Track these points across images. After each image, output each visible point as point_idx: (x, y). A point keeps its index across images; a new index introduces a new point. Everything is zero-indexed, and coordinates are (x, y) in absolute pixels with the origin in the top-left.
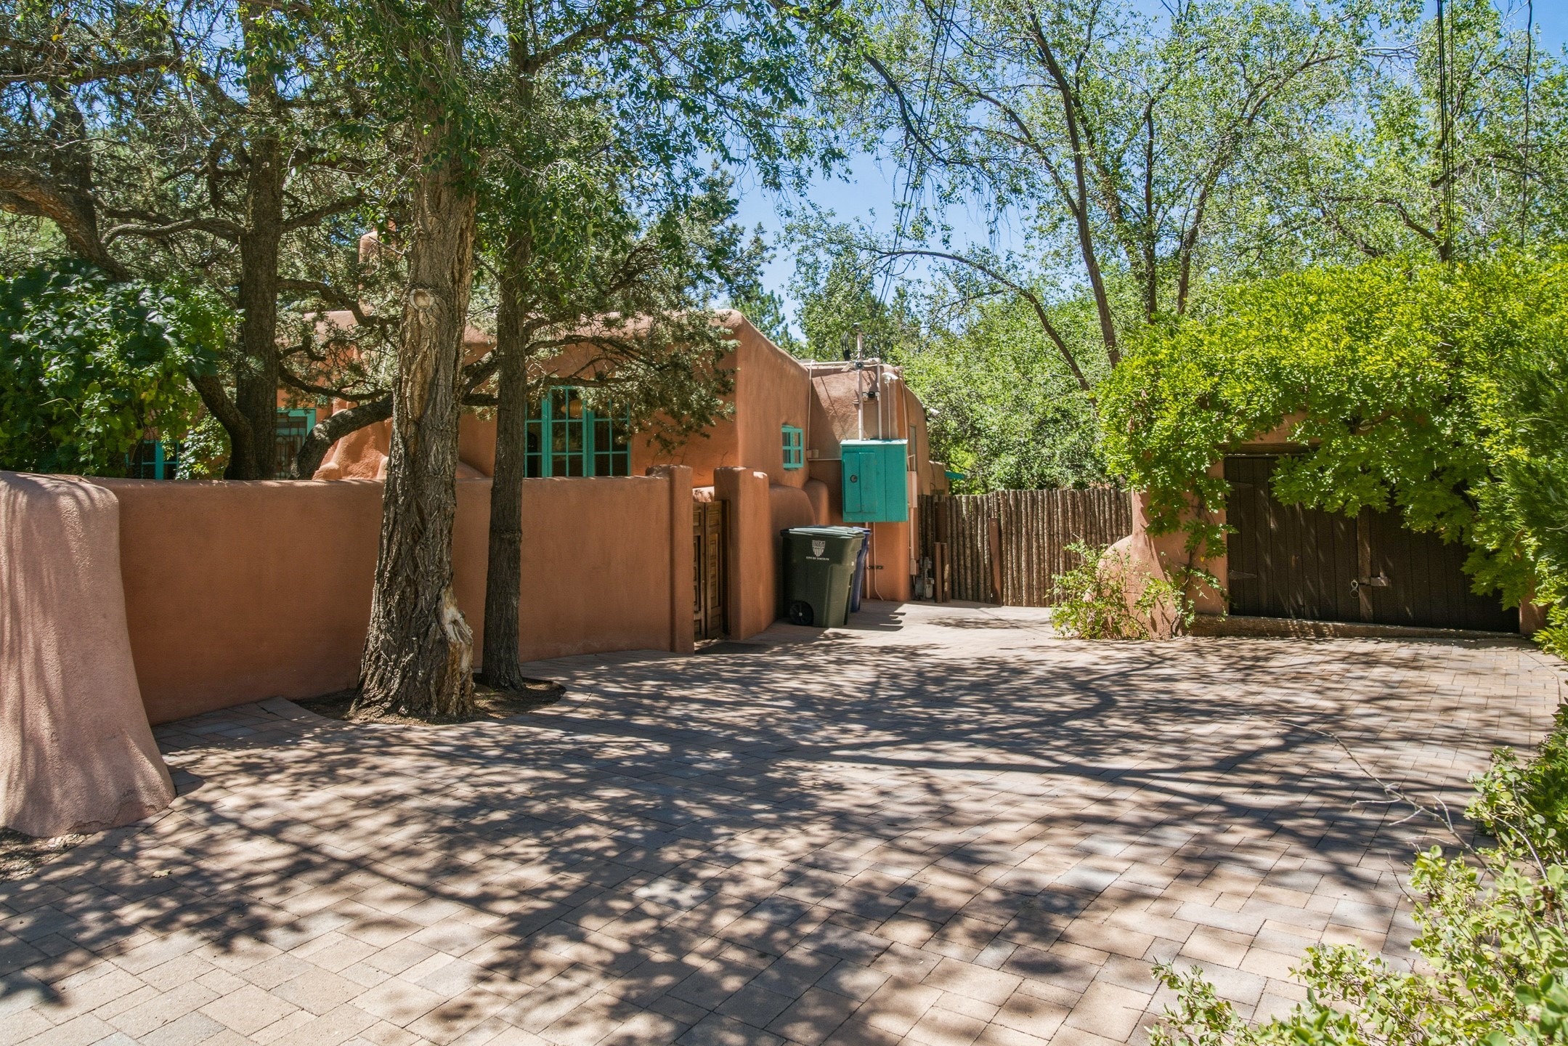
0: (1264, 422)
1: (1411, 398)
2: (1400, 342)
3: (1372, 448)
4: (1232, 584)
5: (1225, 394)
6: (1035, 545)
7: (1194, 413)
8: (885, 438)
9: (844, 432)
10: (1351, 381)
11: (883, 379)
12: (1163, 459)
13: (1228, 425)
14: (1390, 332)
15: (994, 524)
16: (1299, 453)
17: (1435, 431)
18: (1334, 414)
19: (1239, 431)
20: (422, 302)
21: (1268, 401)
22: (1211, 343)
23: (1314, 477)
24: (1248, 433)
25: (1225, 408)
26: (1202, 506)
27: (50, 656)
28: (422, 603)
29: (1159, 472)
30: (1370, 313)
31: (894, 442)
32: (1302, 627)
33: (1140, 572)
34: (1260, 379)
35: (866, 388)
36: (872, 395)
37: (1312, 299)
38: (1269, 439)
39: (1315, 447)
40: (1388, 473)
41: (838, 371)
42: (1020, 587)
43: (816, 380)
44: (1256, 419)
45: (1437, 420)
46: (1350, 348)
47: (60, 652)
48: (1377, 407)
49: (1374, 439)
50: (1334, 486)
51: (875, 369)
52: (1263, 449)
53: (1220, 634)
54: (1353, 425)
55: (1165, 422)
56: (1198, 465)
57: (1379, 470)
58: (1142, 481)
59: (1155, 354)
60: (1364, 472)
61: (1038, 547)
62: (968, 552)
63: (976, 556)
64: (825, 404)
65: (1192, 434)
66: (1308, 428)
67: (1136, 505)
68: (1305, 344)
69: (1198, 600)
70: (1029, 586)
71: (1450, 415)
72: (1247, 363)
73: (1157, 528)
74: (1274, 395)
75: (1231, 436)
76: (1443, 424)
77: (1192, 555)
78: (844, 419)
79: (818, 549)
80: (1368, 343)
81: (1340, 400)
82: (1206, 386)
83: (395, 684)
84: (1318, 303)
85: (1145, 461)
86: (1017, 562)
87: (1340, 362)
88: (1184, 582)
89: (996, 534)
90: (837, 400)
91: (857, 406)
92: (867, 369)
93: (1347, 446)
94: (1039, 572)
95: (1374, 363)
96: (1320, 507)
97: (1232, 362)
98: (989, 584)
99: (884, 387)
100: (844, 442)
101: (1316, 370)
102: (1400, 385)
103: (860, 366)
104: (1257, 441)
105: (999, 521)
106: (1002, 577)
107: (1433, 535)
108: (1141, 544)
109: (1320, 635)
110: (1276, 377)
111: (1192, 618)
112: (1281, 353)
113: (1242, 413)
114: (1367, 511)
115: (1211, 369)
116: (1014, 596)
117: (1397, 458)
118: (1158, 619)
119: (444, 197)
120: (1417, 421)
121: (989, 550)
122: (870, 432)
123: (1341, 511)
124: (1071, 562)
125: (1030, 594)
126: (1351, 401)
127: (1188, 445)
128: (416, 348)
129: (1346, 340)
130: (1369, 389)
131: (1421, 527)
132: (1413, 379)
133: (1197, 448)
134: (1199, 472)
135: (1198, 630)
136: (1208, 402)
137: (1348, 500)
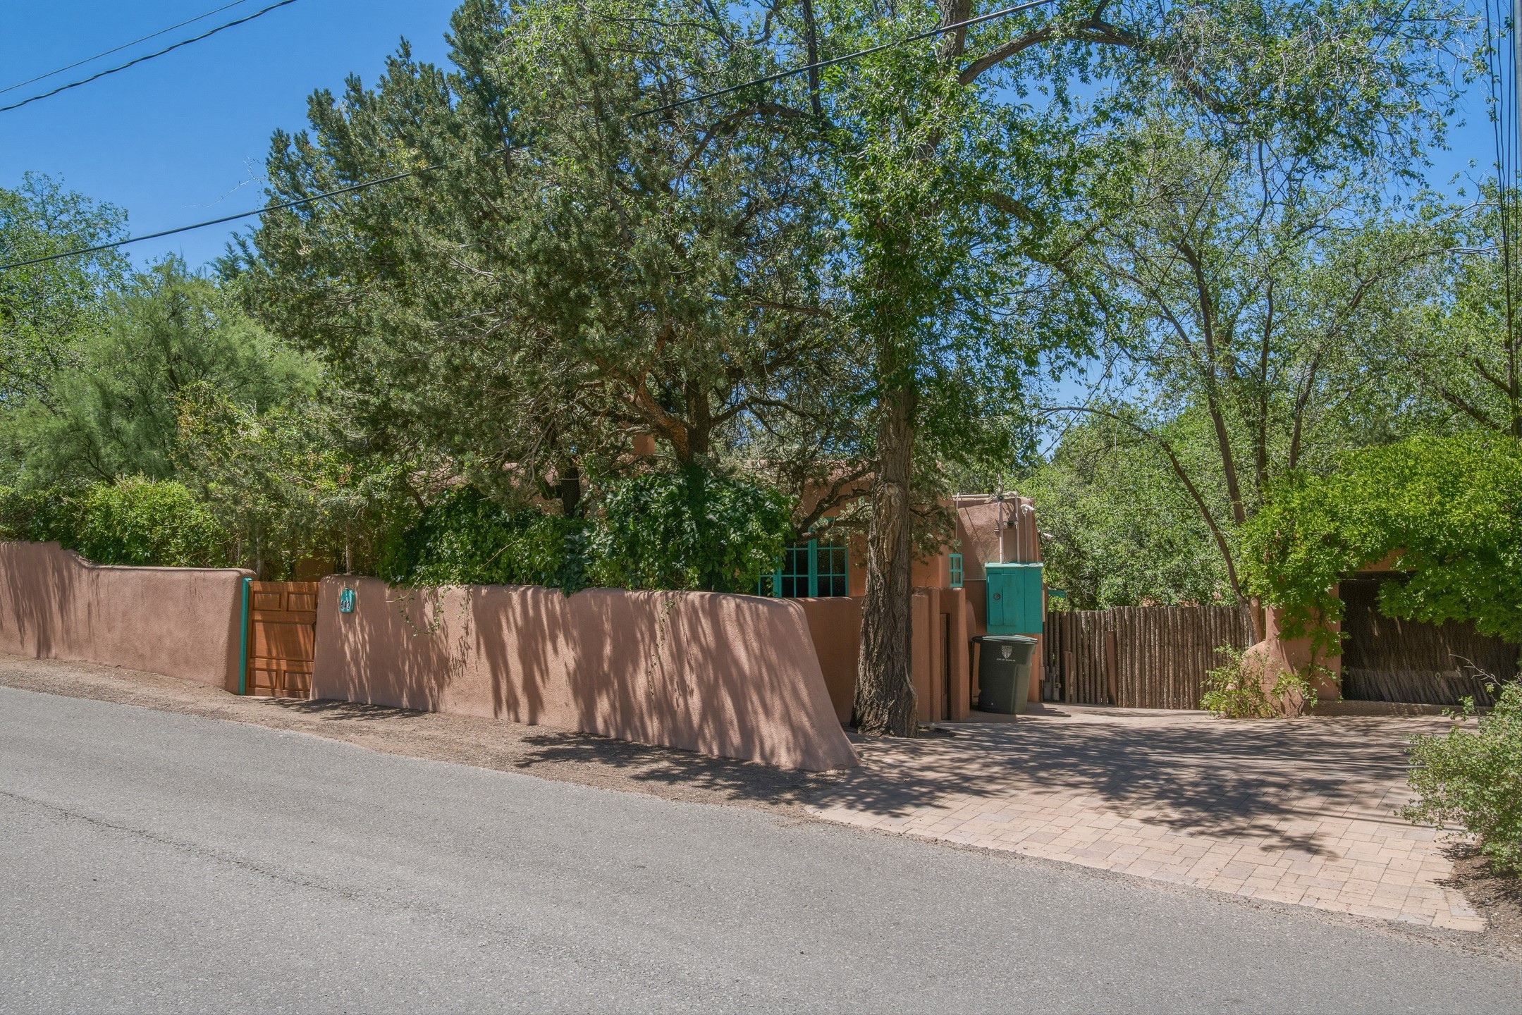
0: (1374, 555)
1: (1484, 540)
2: (1475, 500)
3: (1454, 576)
4: (1343, 676)
5: (1345, 534)
6: (1147, 654)
7: (1319, 548)
8: (1023, 561)
9: (986, 556)
10: (1440, 527)
11: (1020, 510)
12: (1295, 582)
13: (1346, 558)
14: (1470, 492)
15: (1111, 636)
16: (1400, 579)
17: (1500, 563)
18: (1427, 550)
19: (1354, 562)
20: (892, 491)
21: (1377, 540)
22: (1334, 496)
23: (1409, 596)
24: (1361, 564)
25: (1344, 547)
26: (1322, 617)
27: (802, 687)
28: (897, 671)
29: (1292, 592)
30: (1456, 477)
31: (1032, 565)
32: (1398, 707)
33: (1274, 668)
34: (1371, 524)
35: (1005, 518)
36: (1011, 524)
37: (1411, 463)
38: (1375, 568)
39: (1412, 574)
40: (1465, 593)
41: (982, 503)
42: (1134, 691)
43: (960, 511)
44: (1367, 554)
45: (1503, 555)
46: (1440, 503)
47: (806, 685)
48: (1459, 546)
49: (1455, 569)
50: (1425, 603)
51: (1012, 501)
52: (1371, 575)
53: (1335, 713)
54: (1441, 560)
55: (1298, 555)
56: (1322, 588)
57: (1458, 592)
58: (1277, 600)
59: (1288, 503)
60: (1448, 593)
61: (1150, 656)
62: (1087, 661)
63: (1094, 666)
64: (969, 532)
65: (1317, 565)
66: (1406, 560)
67: (1270, 618)
68: (1407, 499)
69: (1320, 689)
70: (1142, 691)
71: (1511, 552)
72: (1363, 512)
73: (1288, 633)
74: (1383, 536)
75: (1349, 567)
76: (1507, 559)
77: (1314, 654)
78: (986, 545)
79: (1006, 653)
80: (1452, 500)
81: (1431, 540)
82: (1329, 529)
83: (886, 717)
84: (1414, 466)
85: (1281, 584)
86: (1131, 670)
87: (1433, 512)
88: (1308, 673)
89: (1112, 644)
90: (980, 528)
91: (998, 533)
92: (1007, 501)
93: (1435, 574)
94: (1150, 678)
95: (1456, 516)
96: (1413, 620)
97: (1351, 511)
98: (1105, 690)
99: (1022, 518)
100: (987, 565)
101: (1415, 518)
102: (1476, 530)
103: (1001, 498)
104: (1367, 570)
105: (1115, 634)
106: (1117, 682)
107: (1497, 639)
108: (1273, 648)
109: (1412, 713)
110: (1384, 523)
111: (1315, 701)
112: (1389, 505)
113: (1357, 549)
114: (1449, 622)
115: (1333, 514)
116: (1128, 698)
117: (1473, 582)
118: (1287, 704)
119: (902, 428)
120: (1487, 556)
121: (1106, 660)
122: (1010, 556)
123: (1430, 622)
124: (1222, 660)
125: (1142, 698)
126: (1440, 542)
127: (1316, 573)
128: (888, 519)
129: (1438, 497)
130: (1453, 533)
131: (1488, 633)
132: (1486, 527)
133: (1322, 575)
134: (1323, 593)
135: (1318, 711)
136: (1330, 540)
137: (1434, 614)
